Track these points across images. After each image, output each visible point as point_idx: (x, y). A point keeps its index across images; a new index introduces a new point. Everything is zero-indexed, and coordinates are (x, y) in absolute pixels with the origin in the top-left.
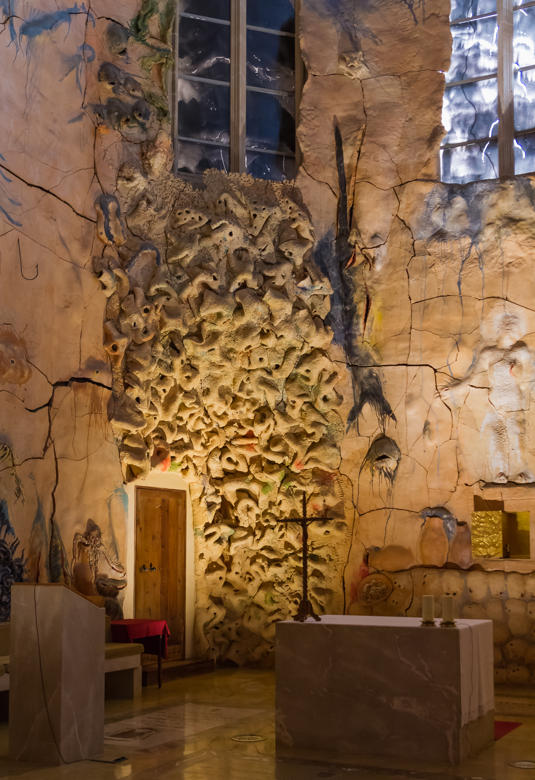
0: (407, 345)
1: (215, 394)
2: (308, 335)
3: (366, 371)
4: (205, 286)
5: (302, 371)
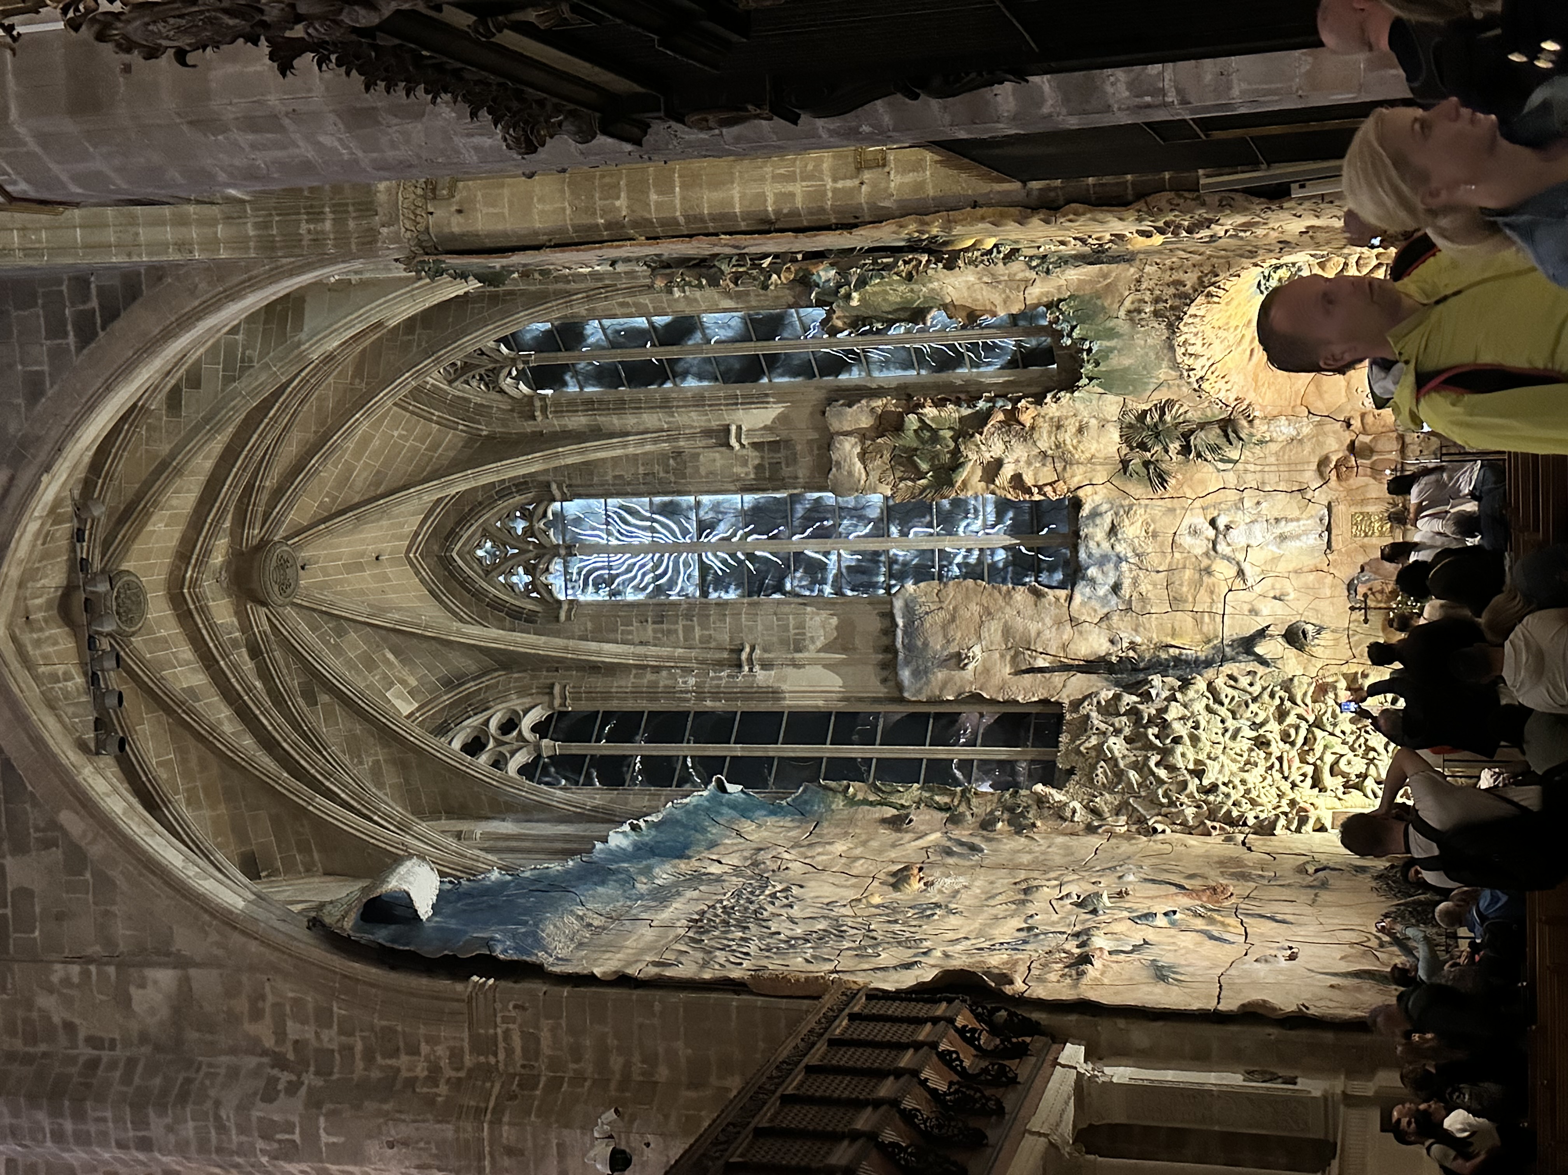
0: (1206, 616)
1: (1245, 775)
2: (1197, 692)
3: (1227, 649)
4: (1157, 764)
5: (1226, 701)
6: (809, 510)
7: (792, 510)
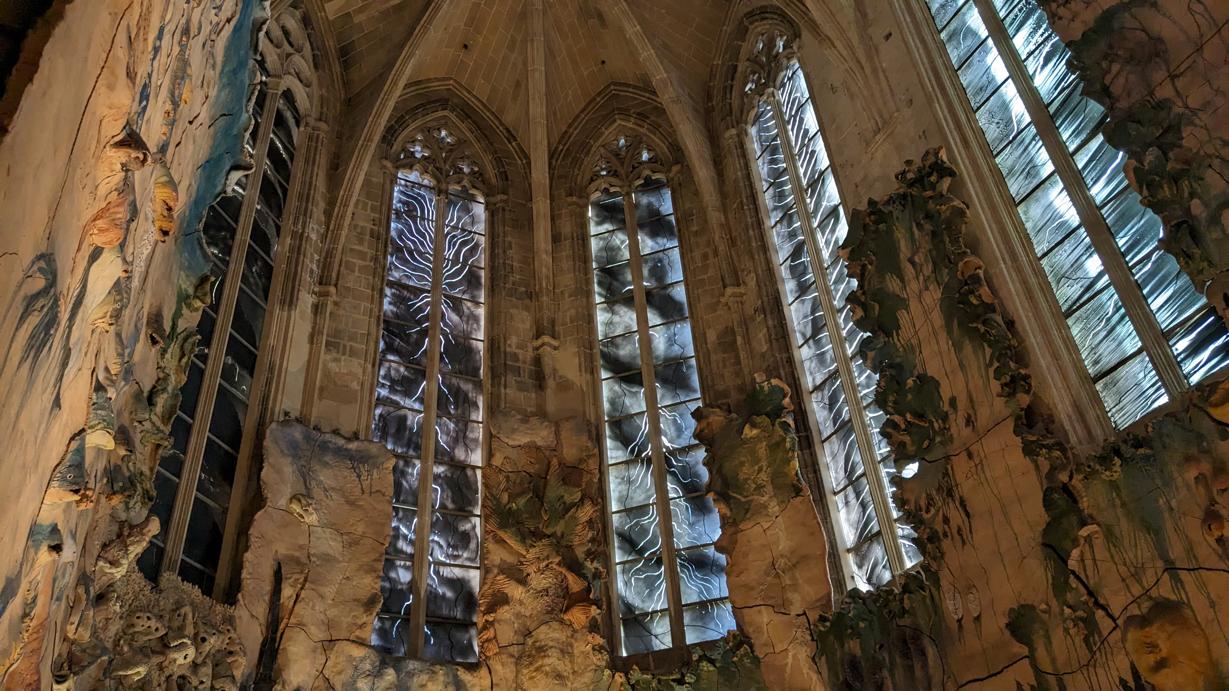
6: (466, 395)
7: (467, 381)
